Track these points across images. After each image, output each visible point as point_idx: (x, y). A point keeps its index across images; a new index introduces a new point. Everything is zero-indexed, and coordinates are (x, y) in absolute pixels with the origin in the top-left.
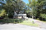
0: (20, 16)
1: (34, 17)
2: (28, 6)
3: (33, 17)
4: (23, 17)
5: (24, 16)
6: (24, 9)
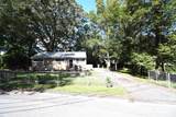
0: (63, 60)
2: (94, 21)
3: (109, 64)
5: (78, 60)
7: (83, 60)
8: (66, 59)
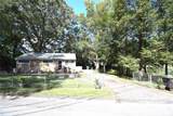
0: (51, 61)
1: (101, 67)
2: (84, 23)
3: (97, 66)
4: (63, 64)
5: (67, 61)
6: (66, 31)
7: (72, 61)
8: (56, 60)
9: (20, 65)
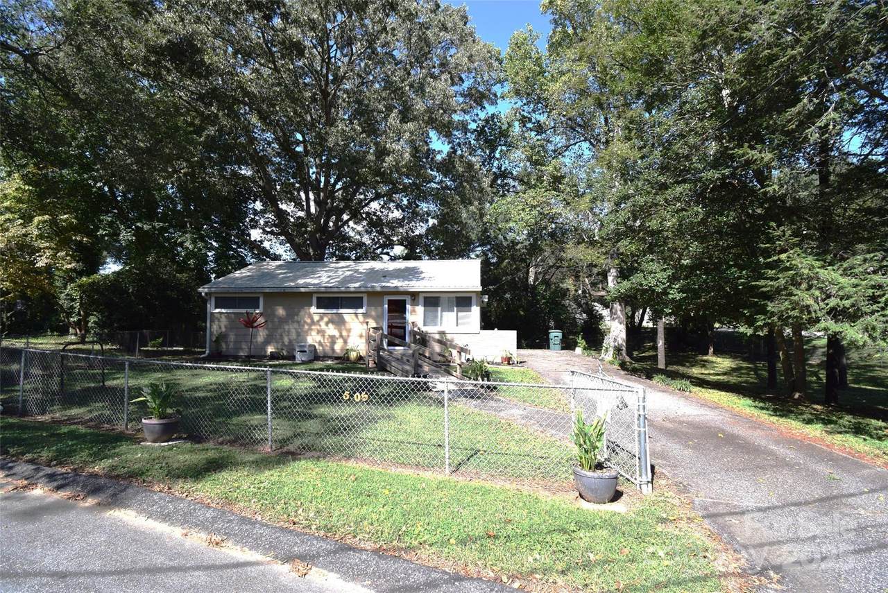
5: (432, 301)
8: (375, 296)
9: (219, 317)
